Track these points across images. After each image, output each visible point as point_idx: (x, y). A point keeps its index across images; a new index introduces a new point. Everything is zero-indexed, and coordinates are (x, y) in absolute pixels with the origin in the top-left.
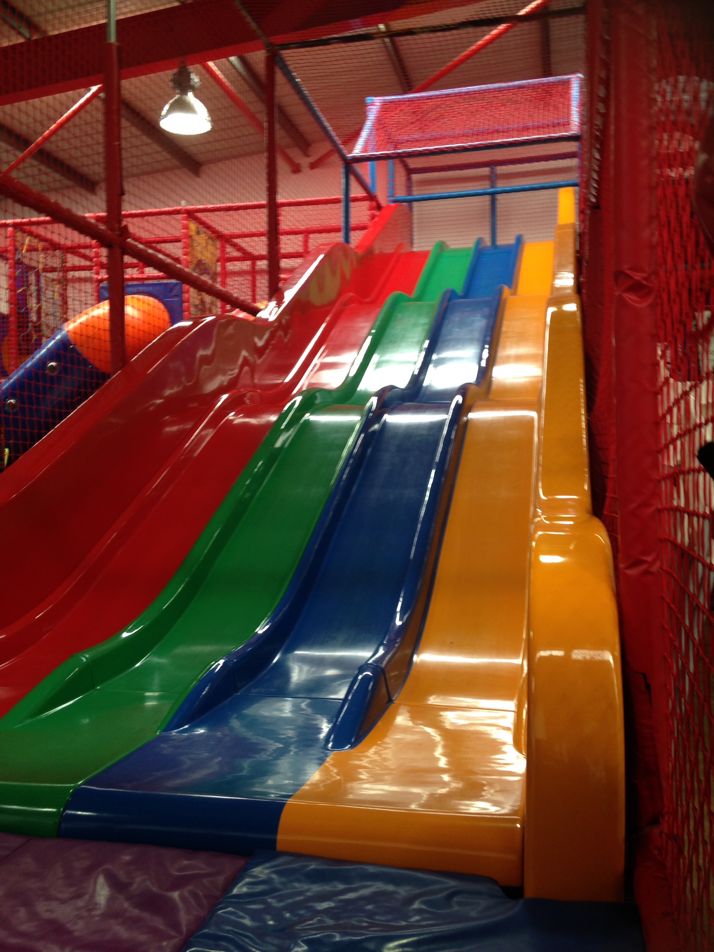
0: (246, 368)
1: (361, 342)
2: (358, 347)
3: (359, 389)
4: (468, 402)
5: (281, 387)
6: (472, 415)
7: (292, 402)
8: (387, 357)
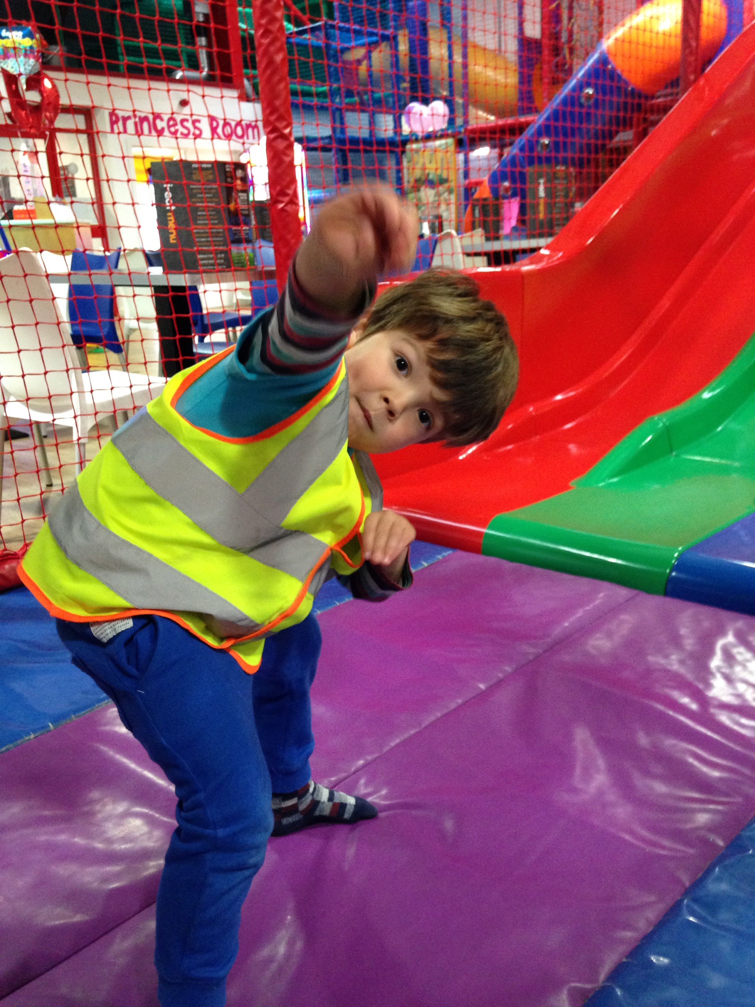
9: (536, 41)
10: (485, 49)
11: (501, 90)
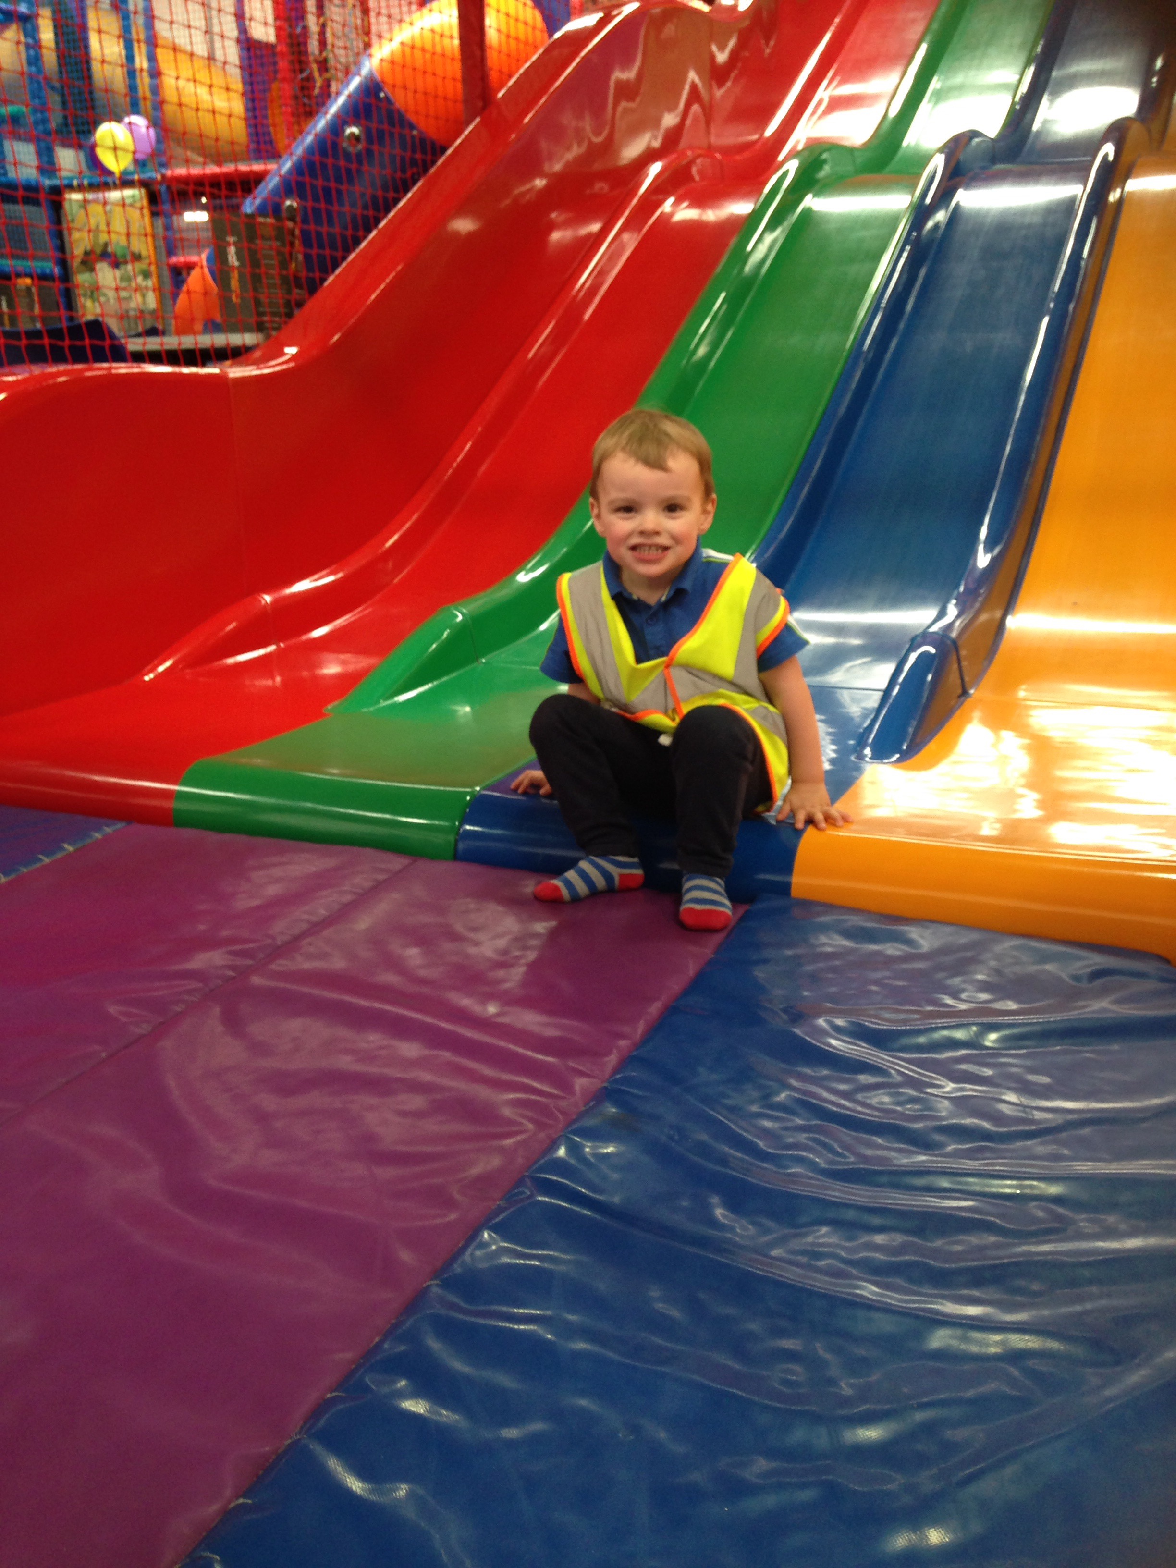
0: (696, 108)
1: (909, 51)
2: (904, 62)
3: (905, 144)
4: (1125, 158)
5: (757, 147)
6: (1134, 185)
7: (779, 173)
8: (958, 79)
9: (267, 46)
10: (192, 55)
11: (222, 120)
